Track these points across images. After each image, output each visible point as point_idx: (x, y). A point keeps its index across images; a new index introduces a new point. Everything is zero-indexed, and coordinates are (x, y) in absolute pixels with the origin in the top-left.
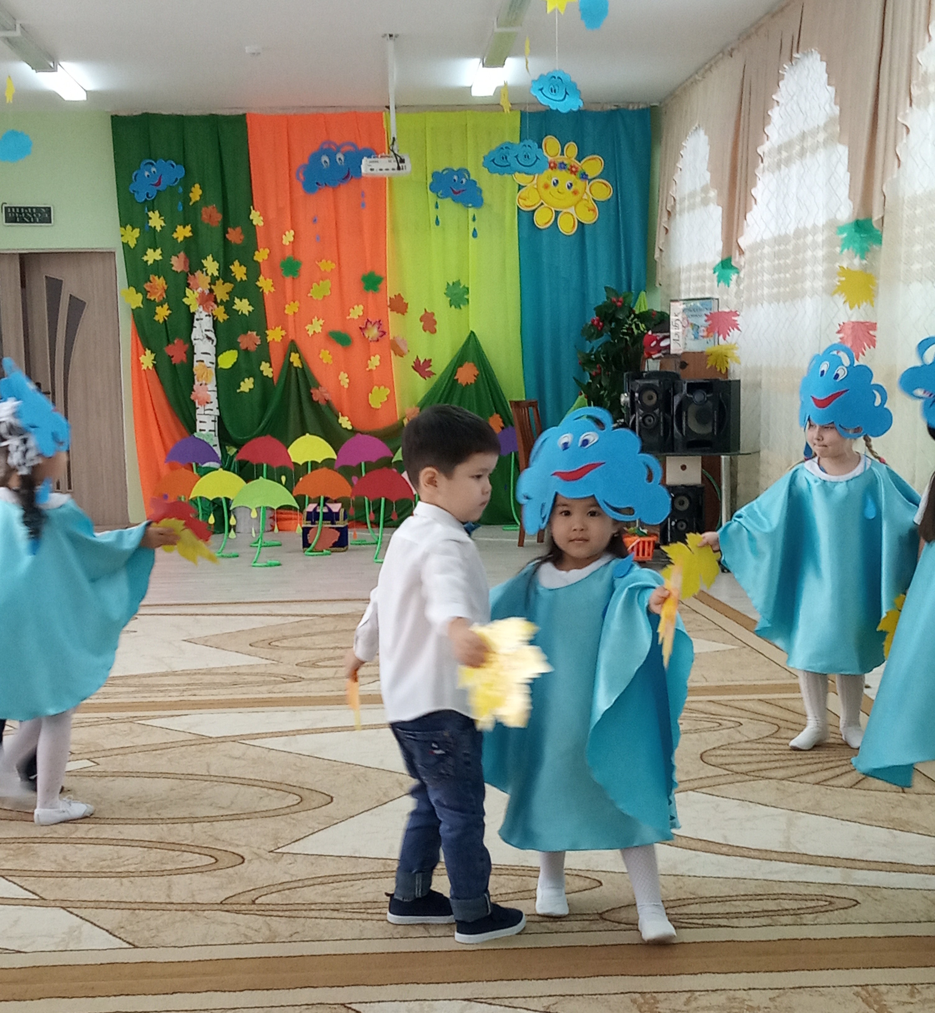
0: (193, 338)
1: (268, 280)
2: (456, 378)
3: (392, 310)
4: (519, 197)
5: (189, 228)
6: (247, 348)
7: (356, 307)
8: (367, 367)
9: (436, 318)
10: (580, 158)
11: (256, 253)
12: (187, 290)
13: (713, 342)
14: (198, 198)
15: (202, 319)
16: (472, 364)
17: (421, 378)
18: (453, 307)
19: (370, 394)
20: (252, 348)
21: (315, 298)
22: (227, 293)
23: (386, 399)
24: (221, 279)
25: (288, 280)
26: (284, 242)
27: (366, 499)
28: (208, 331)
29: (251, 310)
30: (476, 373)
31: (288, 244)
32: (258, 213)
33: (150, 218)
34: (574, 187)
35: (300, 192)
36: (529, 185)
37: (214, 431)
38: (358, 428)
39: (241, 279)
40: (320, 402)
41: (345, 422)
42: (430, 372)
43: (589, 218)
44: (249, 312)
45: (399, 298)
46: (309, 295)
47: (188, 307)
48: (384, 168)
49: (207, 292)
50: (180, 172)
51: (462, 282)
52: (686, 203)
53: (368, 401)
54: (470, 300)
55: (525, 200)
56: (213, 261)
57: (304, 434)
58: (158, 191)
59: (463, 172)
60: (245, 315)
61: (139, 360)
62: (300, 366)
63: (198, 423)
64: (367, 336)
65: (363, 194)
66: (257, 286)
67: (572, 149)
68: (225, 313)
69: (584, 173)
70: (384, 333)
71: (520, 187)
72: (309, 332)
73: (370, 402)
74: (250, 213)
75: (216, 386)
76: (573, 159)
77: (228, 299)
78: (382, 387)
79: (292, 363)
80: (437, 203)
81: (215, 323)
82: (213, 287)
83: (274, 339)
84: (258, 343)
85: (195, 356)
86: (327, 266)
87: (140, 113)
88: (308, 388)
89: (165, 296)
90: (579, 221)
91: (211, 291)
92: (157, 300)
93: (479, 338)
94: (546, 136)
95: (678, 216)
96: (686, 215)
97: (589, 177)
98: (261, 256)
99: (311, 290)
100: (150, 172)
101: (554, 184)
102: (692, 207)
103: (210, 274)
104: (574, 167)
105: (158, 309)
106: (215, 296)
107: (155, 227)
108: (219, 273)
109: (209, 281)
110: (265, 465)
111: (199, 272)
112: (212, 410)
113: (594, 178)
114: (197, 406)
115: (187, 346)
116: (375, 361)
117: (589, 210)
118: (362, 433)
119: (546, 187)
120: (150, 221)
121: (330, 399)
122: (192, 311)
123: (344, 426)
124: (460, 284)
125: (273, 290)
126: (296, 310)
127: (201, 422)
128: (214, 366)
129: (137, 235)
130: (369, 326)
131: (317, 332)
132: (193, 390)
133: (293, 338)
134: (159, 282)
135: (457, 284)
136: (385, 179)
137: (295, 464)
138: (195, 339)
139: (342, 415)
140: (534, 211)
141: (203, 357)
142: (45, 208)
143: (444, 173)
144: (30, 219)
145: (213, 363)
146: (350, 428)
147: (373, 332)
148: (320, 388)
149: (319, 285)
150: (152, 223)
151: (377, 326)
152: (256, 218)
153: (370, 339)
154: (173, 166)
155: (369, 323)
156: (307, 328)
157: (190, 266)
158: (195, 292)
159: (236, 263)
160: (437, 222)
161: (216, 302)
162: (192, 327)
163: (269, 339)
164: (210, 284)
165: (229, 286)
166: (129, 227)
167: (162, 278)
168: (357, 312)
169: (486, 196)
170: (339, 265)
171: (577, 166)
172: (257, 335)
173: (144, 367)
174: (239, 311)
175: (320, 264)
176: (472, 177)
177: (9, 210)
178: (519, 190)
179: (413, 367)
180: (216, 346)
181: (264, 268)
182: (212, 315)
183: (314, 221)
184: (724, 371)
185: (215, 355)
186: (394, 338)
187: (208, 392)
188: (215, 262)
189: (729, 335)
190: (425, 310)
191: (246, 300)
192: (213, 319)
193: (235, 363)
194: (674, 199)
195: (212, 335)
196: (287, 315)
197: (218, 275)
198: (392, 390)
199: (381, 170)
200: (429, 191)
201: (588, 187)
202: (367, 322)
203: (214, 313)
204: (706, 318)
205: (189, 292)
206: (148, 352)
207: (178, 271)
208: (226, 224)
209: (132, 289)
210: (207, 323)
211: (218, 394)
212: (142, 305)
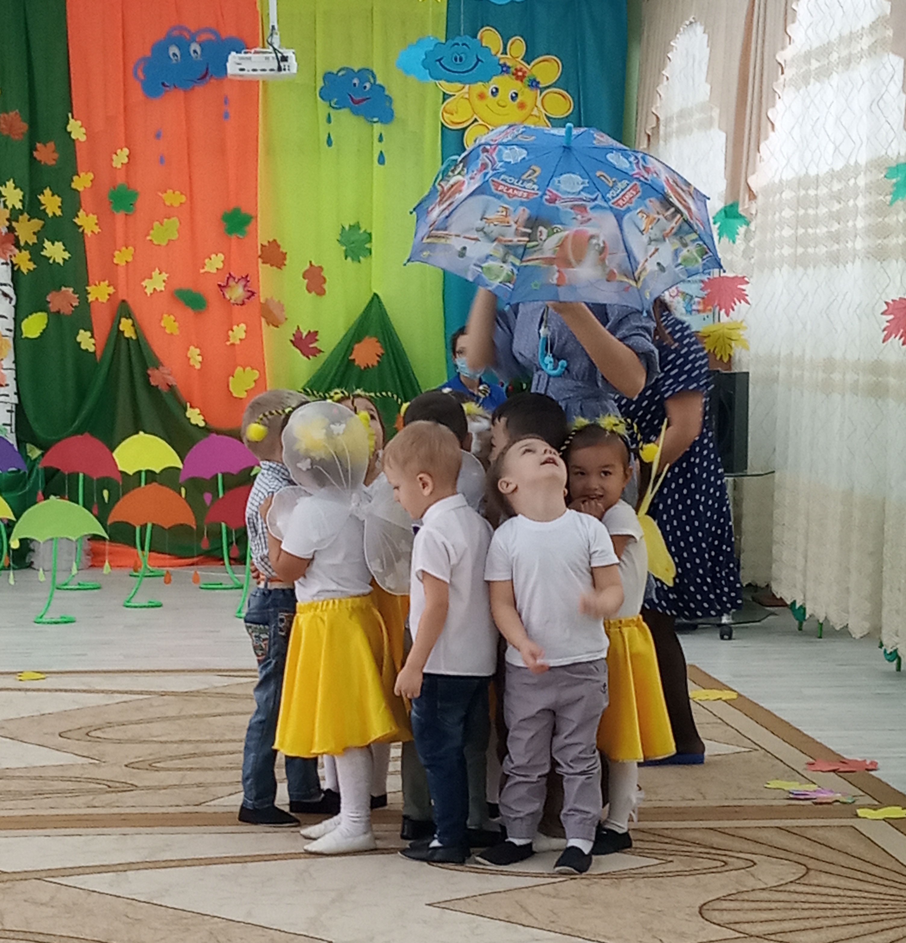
1: (91, 215)
2: (351, 357)
3: (264, 262)
4: (445, 110)
6: (58, 312)
7: (213, 256)
8: (228, 338)
9: (324, 274)
10: (528, 58)
11: (75, 178)
16: (374, 339)
17: (305, 358)
18: (349, 259)
19: (231, 378)
20: (67, 310)
21: (156, 242)
22: (34, 233)
23: (253, 385)
24: (26, 214)
25: (120, 215)
26: (115, 164)
27: (223, 525)
28: (5, 285)
29: (67, 258)
30: (380, 351)
31: (119, 166)
32: (79, 123)
34: (519, 100)
35: (138, 95)
36: (457, 94)
37: (10, 425)
38: (214, 425)
39: (54, 214)
40: (160, 388)
41: (195, 416)
42: (316, 348)
44: (64, 259)
45: (274, 244)
46: (149, 238)
48: (259, 68)
49: (4, 229)
51: (361, 225)
52: (675, 125)
53: (228, 387)
54: (373, 252)
55: (452, 114)
56: (15, 188)
57: (137, 433)
60: (58, 264)
62: (134, 337)
64: (227, 296)
65: (226, 100)
66: (75, 224)
67: (518, 46)
68: (30, 260)
69: (535, 80)
70: (253, 294)
71: (446, 97)
72: (146, 290)
73: (231, 389)
74: (68, 123)
75: (15, 362)
76: (519, 59)
77: (36, 241)
78: (248, 369)
79: (123, 332)
80: (329, 115)
81: (16, 274)
82: (14, 224)
83: (97, 299)
84: (74, 304)
86: (175, 198)
88: (145, 367)
91: (11, 229)
93: (385, 303)
94: (482, 27)
95: (662, 142)
96: (674, 141)
97: (541, 86)
98: (82, 182)
99: (152, 232)
101: (492, 93)
102: (681, 132)
103: (10, 207)
104: (521, 70)
106: (17, 238)
108: (23, 206)
109: (8, 216)
110: (81, 475)
112: (7, 396)
113: (548, 87)
116: (239, 332)
119: (482, 96)
121: (175, 383)
123: (193, 422)
124: (360, 228)
125: (97, 230)
126: (130, 259)
128: (11, 334)
130: (232, 283)
131: (158, 289)
133: (125, 298)
135: (355, 227)
136: (258, 82)
137: (122, 473)
139: (191, 407)
140: (465, 129)
145: (11, 330)
146: (202, 424)
147: (237, 292)
148: (161, 368)
149: (161, 224)
151: (243, 283)
152: (76, 130)
153: (232, 301)
155: (231, 279)
156: (144, 284)
159: (47, 192)
160: (329, 142)
161: (17, 245)
163: (91, 298)
164: (8, 220)
165: (37, 224)
168: (215, 262)
169: (398, 107)
170: (191, 198)
171: (525, 69)
172: (74, 292)
174: (49, 258)
175: (164, 196)
176: (379, 81)
178: (444, 100)
179: (291, 341)
180: (15, 307)
181: (86, 200)
182: (12, 262)
183: (158, 136)
184: (726, 360)
185: (15, 319)
186: (267, 300)
187: (3, 371)
188: (18, 190)
189: (733, 310)
190: (310, 262)
191: (60, 244)
192: (12, 268)
193: (44, 330)
194: (658, 118)
195: (9, 291)
196: (117, 265)
197: (21, 207)
198: (263, 374)
199: (254, 70)
200: (319, 99)
201: (539, 99)
202: (228, 278)
203: (13, 259)
204: (702, 285)
208: (33, 138)
210: (4, 274)
211: (17, 374)
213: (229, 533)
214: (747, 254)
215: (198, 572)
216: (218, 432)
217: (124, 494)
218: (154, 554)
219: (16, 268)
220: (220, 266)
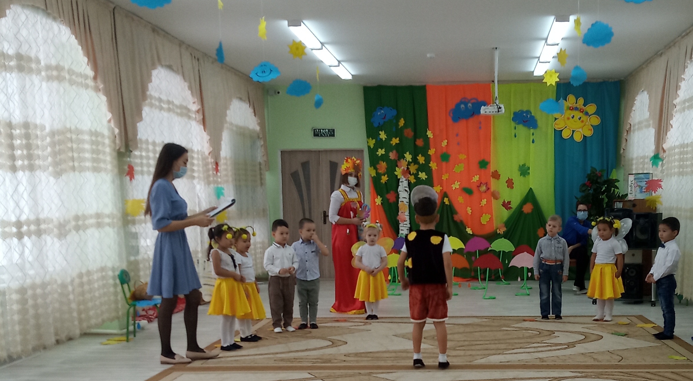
0: (399, 191)
1: (434, 163)
2: (522, 210)
3: (493, 178)
4: (555, 124)
5: (398, 139)
7: (475, 176)
8: (480, 204)
9: (513, 181)
10: (585, 105)
11: (429, 150)
13: (649, 194)
14: (403, 125)
15: (403, 182)
16: (530, 204)
17: (507, 211)
19: (481, 218)
21: (456, 172)
22: (416, 170)
23: (489, 220)
24: (412, 163)
25: (444, 163)
26: (442, 145)
27: (479, 267)
28: (406, 187)
29: (426, 177)
30: (533, 208)
31: (444, 146)
32: (431, 132)
33: (380, 134)
34: (582, 119)
35: (450, 121)
36: (560, 118)
38: (476, 233)
39: (422, 163)
40: (457, 221)
41: (469, 231)
42: (510, 207)
43: (589, 134)
45: (496, 172)
46: (454, 170)
47: (397, 176)
48: (491, 111)
49: (406, 169)
50: (394, 112)
51: (526, 165)
52: (637, 127)
53: (480, 221)
54: (530, 173)
55: (558, 125)
56: (409, 154)
58: (384, 122)
59: (528, 112)
60: (424, 180)
61: (375, 201)
62: (449, 204)
63: (400, 230)
64: (480, 189)
65: (480, 123)
66: (429, 166)
67: (581, 101)
68: (414, 179)
69: (587, 112)
70: (489, 189)
71: (556, 119)
72: (453, 188)
73: (481, 221)
74: (427, 132)
75: (409, 213)
76: (582, 106)
77: (416, 172)
78: (487, 214)
79: (445, 203)
80: (515, 127)
81: (409, 184)
82: (409, 167)
85: (400, 199)
86: (462, 157)
87: (376, 85)
88: (452, 215)
89: (386, 171)
90: (584, 135)
91: (408, 168)
92: (382, 173)
93: (534, 191)
94: (569, 94)
95: (632, 133)
96: (636, 133)
97: (589, 114)
98: (431, 152)
99: (455, 168)
100: (381, 113)
101: (572, 117)
102: (639, 129)
103: (408, 161)
104: (582, 109)
105: (383, 177)
106: (410, 171)
107: (382, 138)
108: (412, 160)
111: (402, 160)
112: (406, 224)
113: (592, 115)
114: (400, 222)
115: (396, 194)
116: (484, 202)
117: (589, 130)
119: (568, 119)
120: (380, 136)
121: (462, 220)
122: (398, 178)
123: (469, 232)
125: (436, 168)
126: (447, 178)
127: (401, 230)
128: (408, 204)
129: (374, 142)
130: (482, 185)
131: (457, 188)
132: (398, 215)
133: (446, 191)
134: (383, 165)
135: (524, 165)
136: (492, 116)
138: (400, 191)
139: (468, 227)
140: (562, 130)
141: (404, 200)
142: (332, 130)
143: (520, 112)
144: (325, 135)
145: (407, 202)
146: (471, 233)
147: (483, 188)
148: (458, 215)
149: (458, 166)
150: (381, 137)
151: (485, 185)
152: (430, 134)
153: (482, 191)
154: (391, 110)
156: (452, 186)
157: (398, 157)
158: (400, 169)
159: (420, 155)
160: (515, 136)
161: (410, 174)
162: (398, 185)
164: (407, 165)
165: (416, 166)
166: (370, 138)
167: (385, 163)
168: (476, 178)
169: (539, 123)
170: (468, 156)
173: (377, 204)
174: (420, 178)
175: (459, 156)
176: (533, 115)
177: (315, 131)
178: (555, 120)
179: (502, 205)
181: (433, 158)
182: (408, 180)
183: (457, 135)
184: (654, 209)
186: (493, 191)
187: (405, 216)
188: (410, 155)
189: (657, 191)
190: (509, 178)
191: (424, 173)
192: (408, 182)
194: (630, 125)
195: (407, 189)
196: (443, 180)
198: (492, 216)
199: (490, 112)
200: (512, 121)
201: (589, 119)
202: (481, 184)
203: (409, 179)
204: (645, 183)
205: (397, 169)
206: (379, 197)
207: (393, 159)
208: (415, 137)
209: (372, 167)
210: (405, 183)
211: (410, 217)
212: (375, 175)
213: (480, 270)
214: (662, 171)
215: (470, 284)
216: (477, 236)
219: (410, 182)
220: (478, 179)
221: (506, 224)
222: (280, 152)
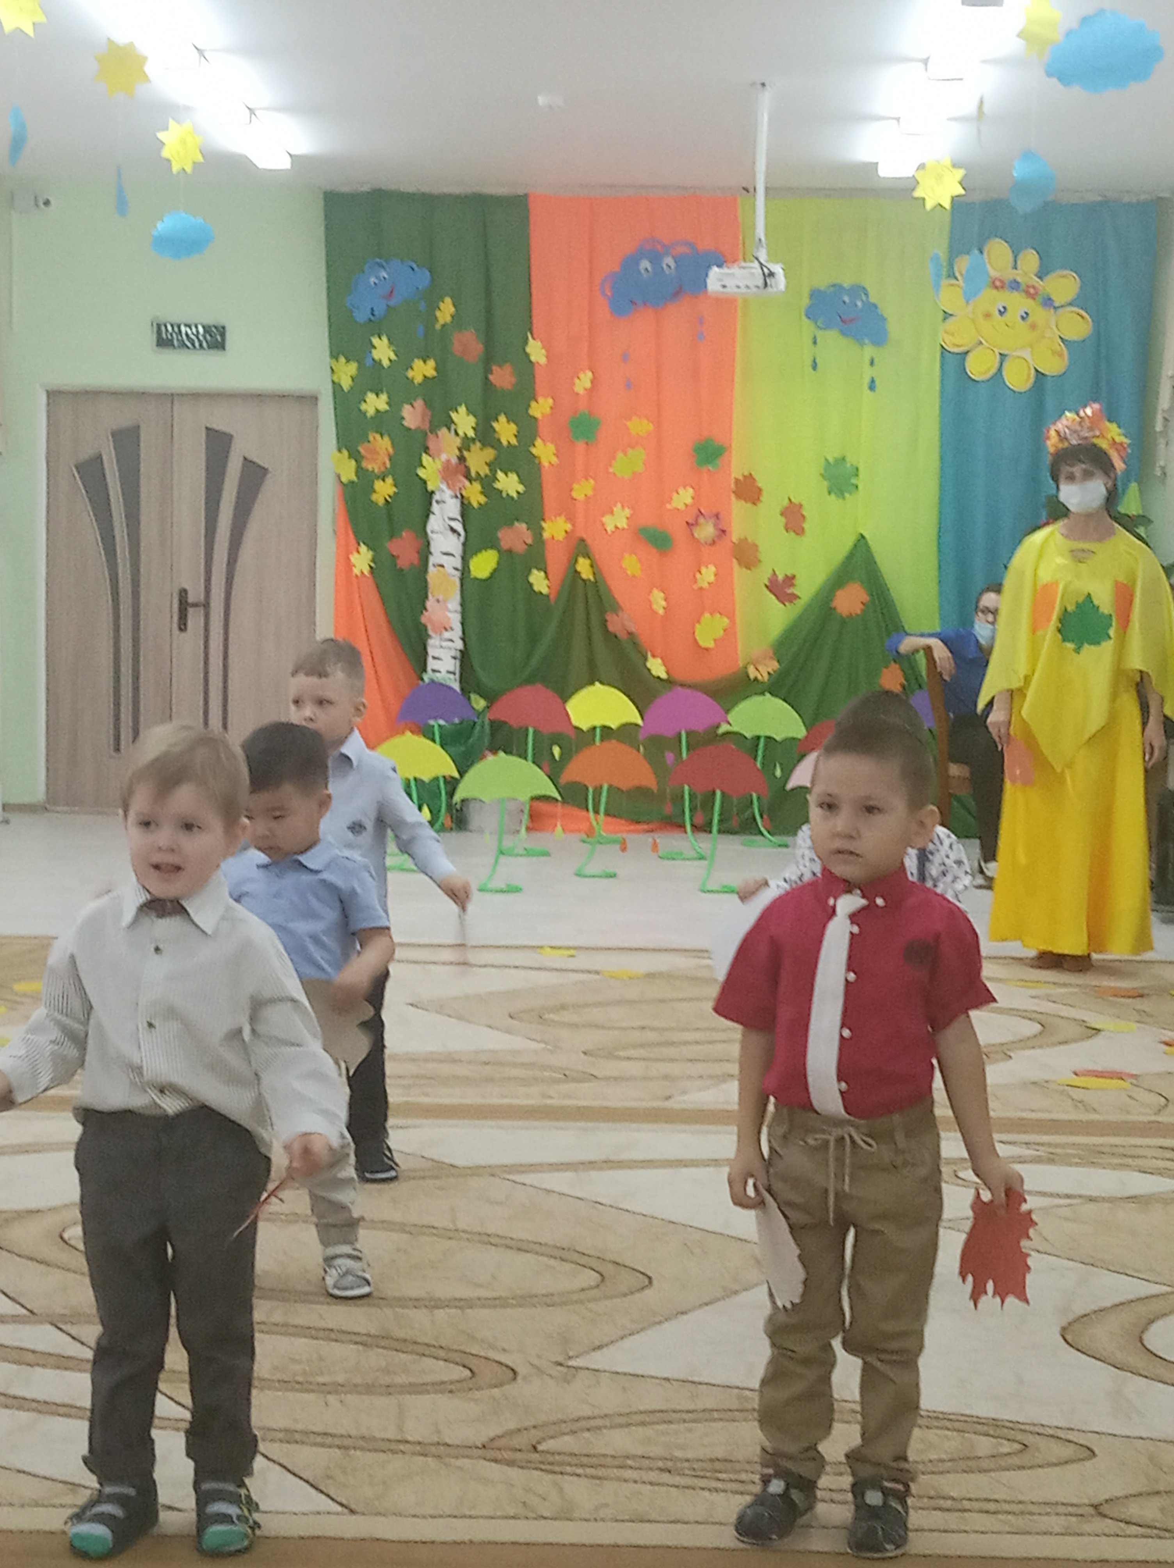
0: (429, 531)
1: (549, 444)
2: (833, 605)
3: (738, 498)
4: (945, 331)
5: (431, 363)
6: (510, 550)
7: (682, 490)
8: (696, 581)
9: (806, 511)
10: (1042, 273)
11: (533, 404)
12: (424, 455)
14: (448, 319)
15: (444, 501)
16: (858, 585)
17: (781, 605)
18: (833, 495)
19: (698, 626)
20: (520, 548)
21: (619, 474)
22: (487, 464)
23: (721, 633)
24: (478, 443)
25: (580, 445)
26: (577, 390)
27: (686, 788)
28: (454, 520)
29: (521, 491)
30: (866, 598)
31: (582, 391)
32: (539, 343)
33: (374, 347)
34: (1031, 318)
36: (960, 313)
37: (454, 674)
38: (678, 677)
39: (509, 442)
40: (619, 635)
41: (657, 667)
42: (793, 594)
43: (1053, 366)
44: (518, 493)
45: (750, 478)
46: (611, 469)
47: (425, 482)
48: (742, 284)
49: (454, 460)
51: (847, 458)
53: (694, 634)
54: (860, 487)
55: (953, 335)
56: (467, 413)
57: (592, 683)
60: (512, 498)
61: (349, 561)
62: (592, 578)
63: (430, 659)
64: (696, 535)
65: (701, 320)
66: (531, 453)
67: (1030, 260)
68: (482, 493)
69: (1049, 297)
71: (946, 316)
72: (607, 527)
73: (697, 635)
74: (526, 342)
75: (462, 605)
76: (1031, 275)
77: (488, 472)
78: (718, 615)
79: (580, 573)
80: (815, 337)
81: (466, 508)
82: (466, 453)
83: (552, 536)
84: (528, 542)
85: (431, 557)
86: (640, 426)
87: (367, 188)
88: (603, 612)
89: (388, 465)
90: (1036, 371)
91: (462, 459)
92: (376, 471)
93: (870, 543)
94: (990, 238)
97: (1056, 304)
98: (540, 408)
99: (614, 463)
101: (1000, 312)
103: (461, 435)
104: (1033, 287)
105: (378, 485)
106: (468, 468)
107: (380, 360)
108: (476, 433)
109: (459, 445)
110: (531, 730)
111: (445, 430)
112: (452, 641)
113: (1064, 306)
114: (430, 633)
115: (422, 540)
116: (708, 575)
117: (1055, 353)
118: (682, 685)
119: (988, 316)
120: (374, 351)
121: (634, 630)
122: (429, 489)
123: (655, 672)
124: (845, 462)
125: (554, 460)
126: (590, 493)
127: (434, 658)
128: (458, 574)
129: (354, 372)
130: (701, 520)
131: (619, 525)
132: (426, 609)
133: (583, 535)
134: (383, 444)
135: (840, 461)
137: (577, 728)
138: (432, 532)
139: (654, 656)
140: (967, 352)
141: (444, 560)
142: (216, 327)
144: (193, 345)
145: (458, 570)
146: (664, 676)
147: (706, 531)
148: (620, 614)
149: (626, 455)
150: (376, 355)
151: (713, 520)
152: (536, 351)
153: (701, 540)
155: (700, 516)
156: (605, 520)
157: (430, 422)
158: (437, 460)
159: (502, 418)
160: (814, 366)
161: (468, 476)
162: (428, 513)
163: (546, 535)
164: (460, 449)
165: (490, 454)
166: (342, 359)
167: (386, 439)
168: (684, 498)
169: (893, 327)
170: (658, 425)
171: (1037, 286)
172: (528, 529)
173: (357, 570)
174: (503, 491)
175: (629, 424)
176: (872, 299)
177: (163, 328)
178: (944, 319)
179: (767, 586)
180: (464, 544)
181: (543, 429)
182: (462, 495)
183: (625, 358)
185: (463, 558)
186: (740, 539)
187: (448, 613)
188: (471, 416)
190: (789, 498)
191: (515, 475)
192: (462, 503)
193: (495, 571)
195: (458, 526)
196: (575, 499)
197: (473, 436)
198: (733, 619)
199: (738, 287)
200: (804, 317)
201: (1053, 319)
202: (698, 515)
203: (465, 493)
205: (427, 460)
206: (363, 548)
207: (413, 427)
208: (489, 360)
209: (345, 453)
210: (452, 508)
211: (463, 617)
212: (355, 478)
213: (692, 799)
215: (658, 841)
217: (577, 751)
218: (610, 819)
219: (466, 502)
221: (780, 648)
222: (44, 397)
